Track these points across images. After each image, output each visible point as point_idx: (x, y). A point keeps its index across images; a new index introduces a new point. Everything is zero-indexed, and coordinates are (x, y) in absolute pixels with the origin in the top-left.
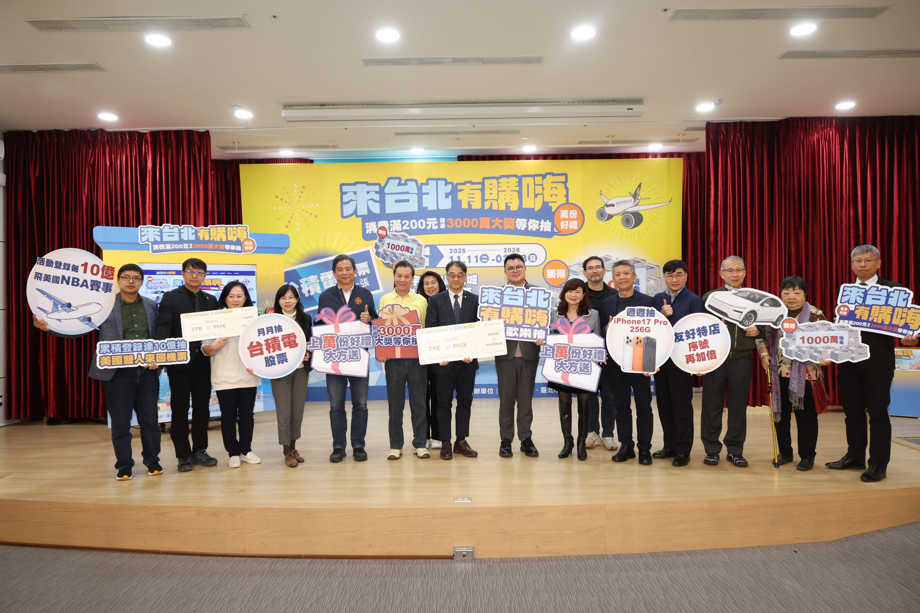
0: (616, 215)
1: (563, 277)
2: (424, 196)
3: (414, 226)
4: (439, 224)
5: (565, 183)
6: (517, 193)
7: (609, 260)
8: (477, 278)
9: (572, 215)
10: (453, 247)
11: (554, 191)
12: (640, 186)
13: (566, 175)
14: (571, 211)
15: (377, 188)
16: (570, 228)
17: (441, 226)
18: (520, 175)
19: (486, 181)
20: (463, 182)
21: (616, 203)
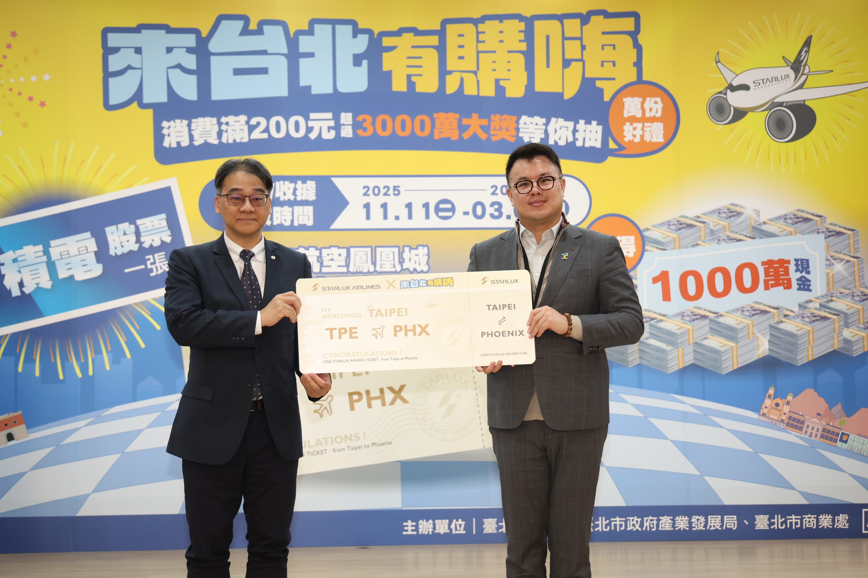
0: (753, 109)
1: (632, 254)
2: (303, 62)
3: (278, 130)
4: (337, 127)
5: (634, 34)
6: (521, 59)
7: (739, 214)
8: (428, 255)
9: (651, 110)
10: (371, 182)
11: (609, 54)
12: (808, 43)
13: (636, 16)
14: (648, 99)
15: (190, 40)
16: (645, 139)
17: (342, 132)
18: (529, 15)
19: (449, 27)
20: (395, 29)
21: (754, 82)
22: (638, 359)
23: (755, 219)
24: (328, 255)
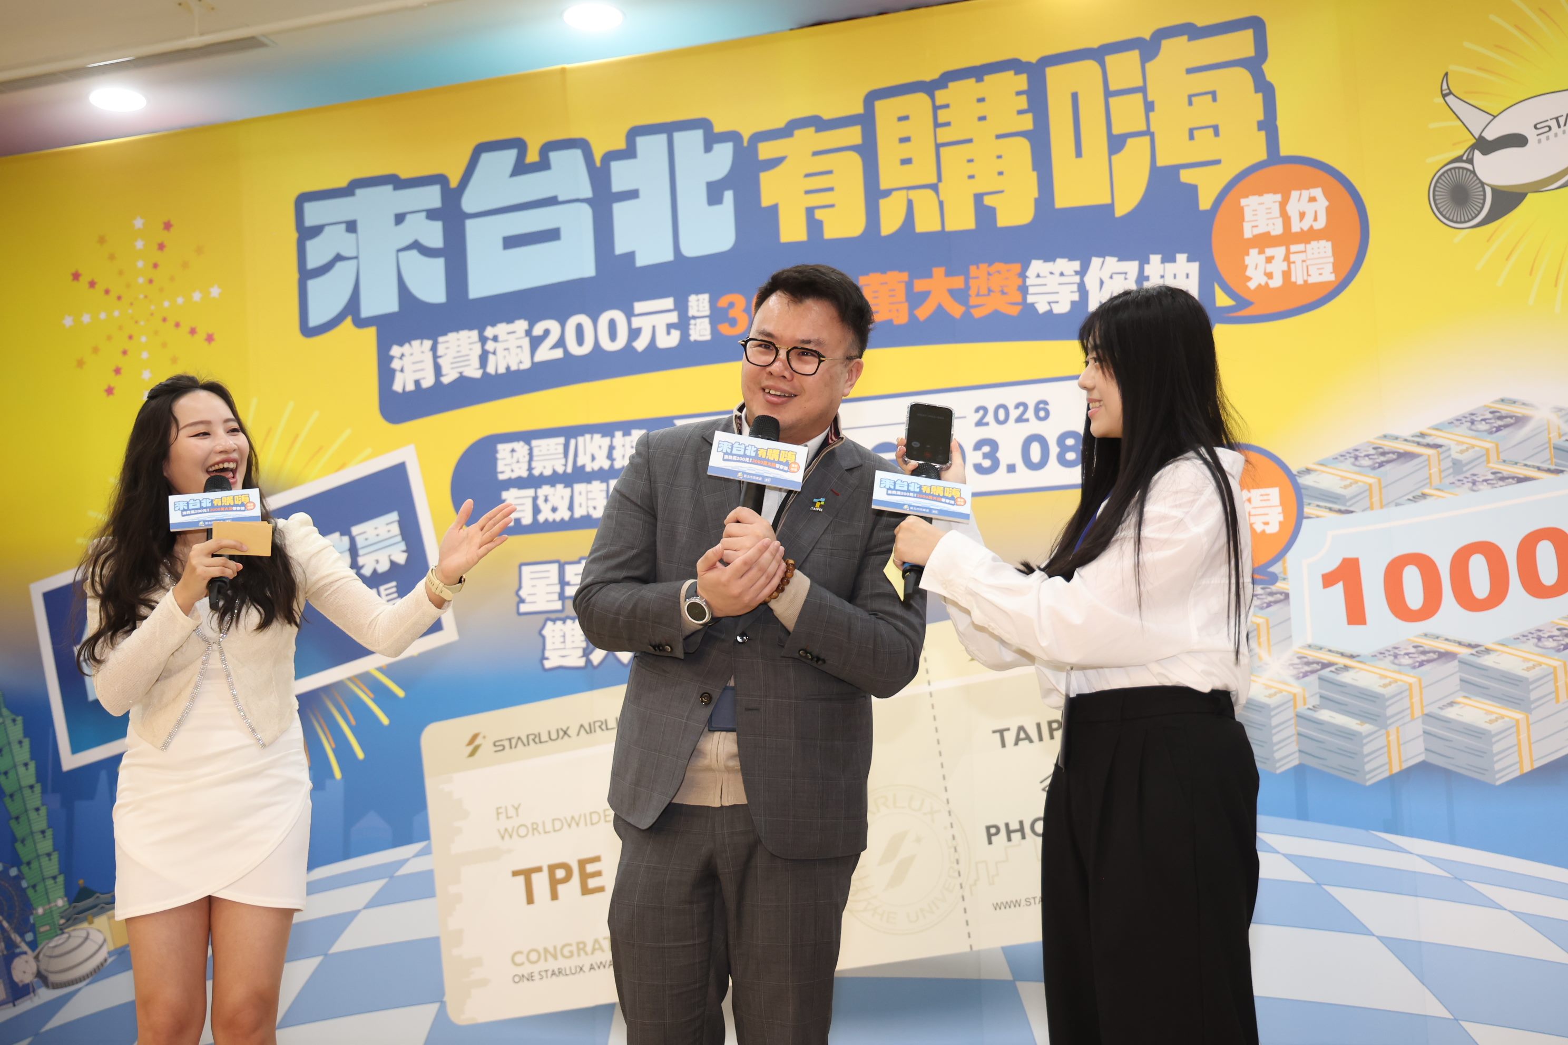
0: (1539, 186)
1: (1273, 528)
3: (580, 340)
4: (683, 324)
5: (1255, 64)
6: (1024, 146)
7: (1520, 421)
9: (1302, 215)
11: (1204, 112)
13: (1256, 25)
14: (1295, 194)
15: (432, 197)
16: (1293, 279)
17: (691, 332)
18: (1033, 59)
19: (881, 106)
20: (781, 124)
21: (1535, 127)
22: (1297, 755)
23: (1559, 428)
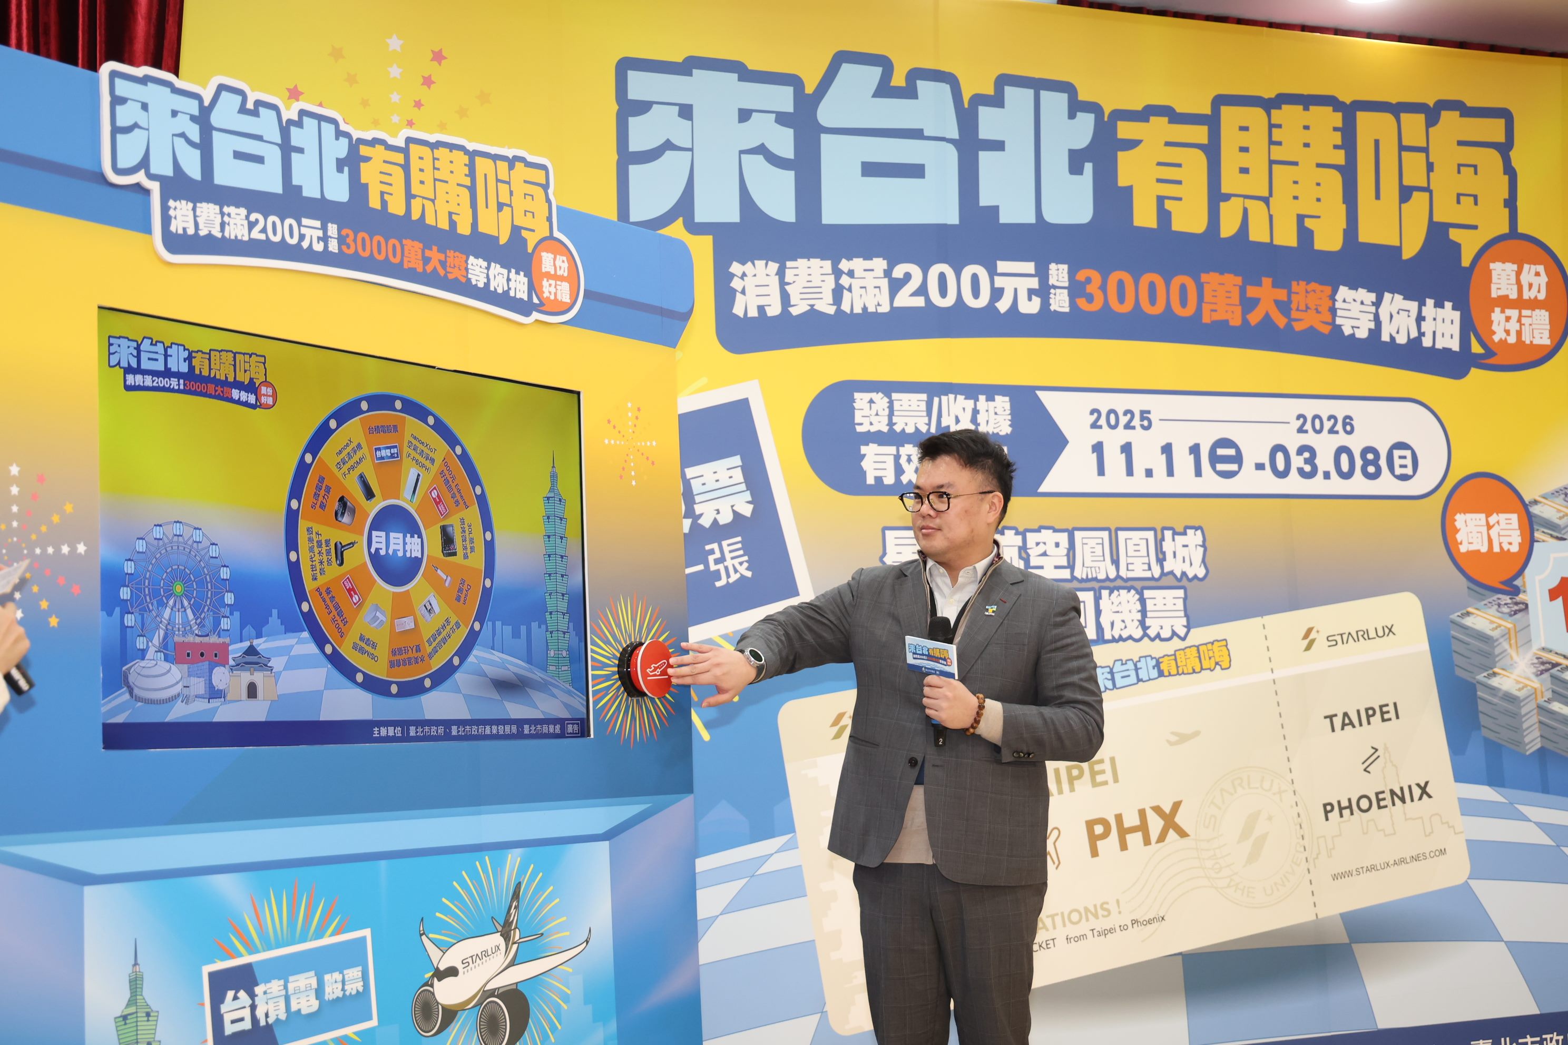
2: (985, 157)
4: (1043, 291)
5: (1505, 148)
6: (1337, 179)
8: (1204, 545)
9: (1531, 286)
10: (1105, 402)
11: (1467, 182)
13: (1507, 116)
14: (1526, 267)
16: (1523, 339)
17: (1052, 301)
18: (1348, 100)
19: (1226, 112)
20: (1139, 106)
22: (1539, 739)
24: (1038, 544)
